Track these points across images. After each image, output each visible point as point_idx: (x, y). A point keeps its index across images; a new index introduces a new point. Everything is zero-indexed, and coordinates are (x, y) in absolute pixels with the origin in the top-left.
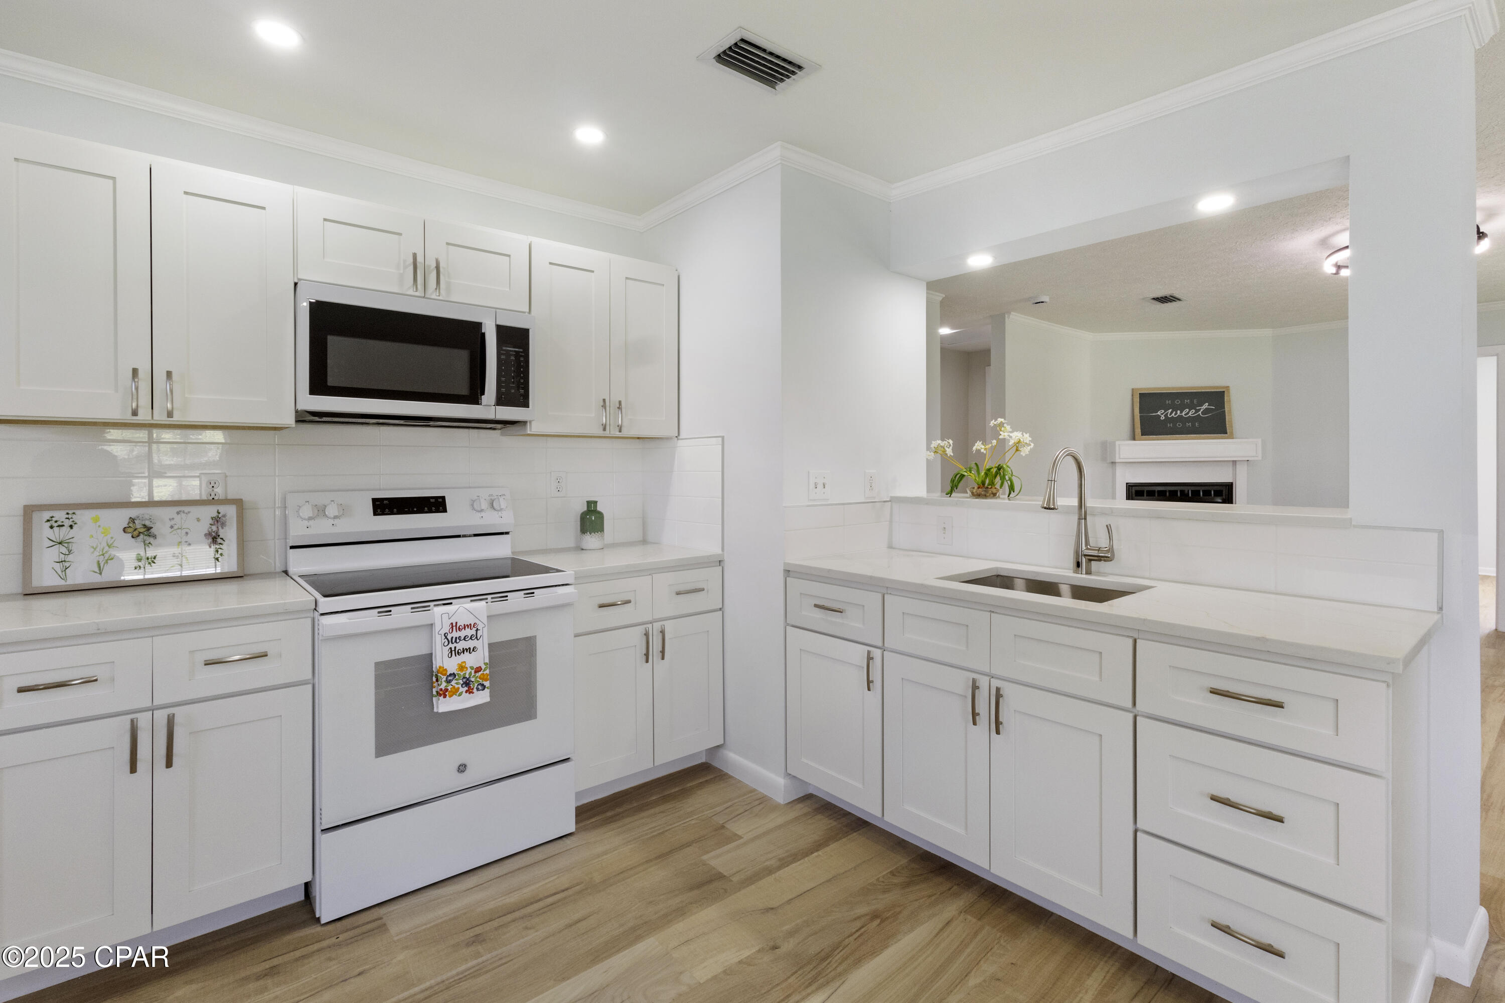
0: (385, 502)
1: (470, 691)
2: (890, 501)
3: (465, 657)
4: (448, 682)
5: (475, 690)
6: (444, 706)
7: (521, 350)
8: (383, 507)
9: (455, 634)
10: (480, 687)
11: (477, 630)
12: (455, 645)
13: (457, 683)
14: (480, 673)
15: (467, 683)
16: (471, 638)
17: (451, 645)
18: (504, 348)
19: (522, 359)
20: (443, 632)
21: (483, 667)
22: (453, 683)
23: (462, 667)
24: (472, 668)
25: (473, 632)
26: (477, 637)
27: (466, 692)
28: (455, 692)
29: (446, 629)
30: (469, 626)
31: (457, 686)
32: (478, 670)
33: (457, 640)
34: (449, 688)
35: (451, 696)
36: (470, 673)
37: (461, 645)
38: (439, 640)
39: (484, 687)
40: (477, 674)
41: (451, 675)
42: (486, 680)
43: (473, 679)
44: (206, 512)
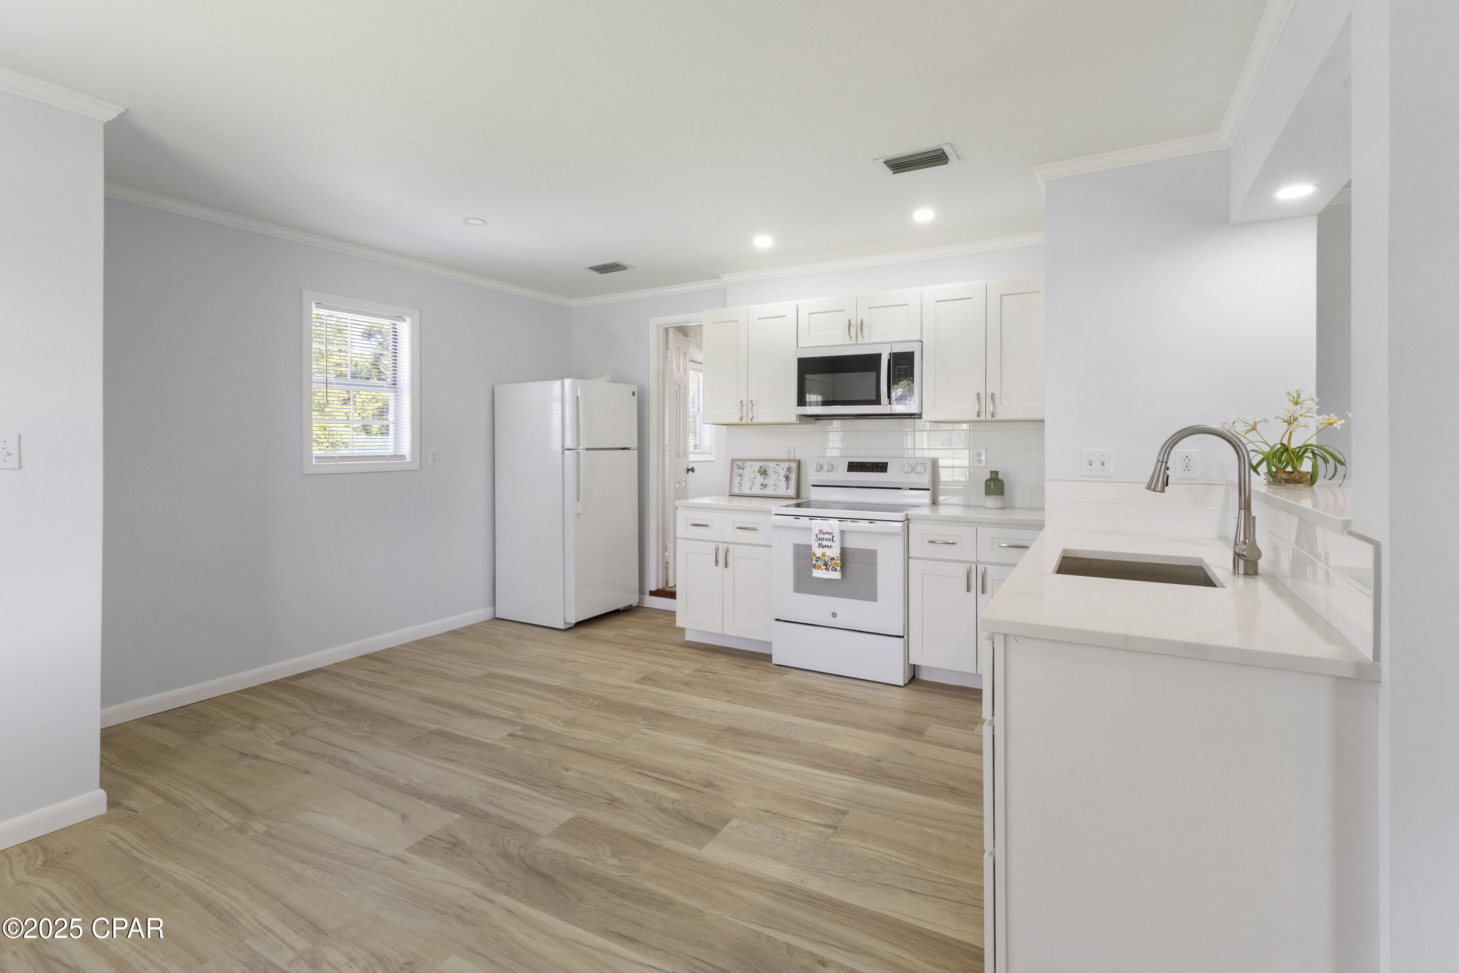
0: (855, 464)
1: (827, 569)
2: (1226, 485)
3: (826, 550)
4: (817, 561)
5: (830, 570)
6: (817, 573)
7: (908, 367)
8: (853, 467)
9: (822, 536)
10: (833, 569)
11: (833, 536)
12: (821, 542)
13: (821, 563)
14: (834, 561)
15: (826, 564)
16: (829, 540)
17: (819, 542)
18: (897, 367)
19: (909, 372)
20: (815, 533)
21: (836, 558)
22: (819, 562)
23: (824, 555)
24: (829, 557)
25: (831, 537)
26: (833, 540)
27: (825, 569)
28: (819, 568)
29: (817, 532)
30: (829, 533)
31: (821, 564)
32: (833, 559)
33: (822, 539)
34: (817, 564)
35: (818, 569)
36: (828, 560)
37: (824, 543)
38: (814, 537)
39: (836, 570)
40: (832, 561)
41: (818, 557)
42: (838, 566)
43: (829, 563)
44: (785, 465)
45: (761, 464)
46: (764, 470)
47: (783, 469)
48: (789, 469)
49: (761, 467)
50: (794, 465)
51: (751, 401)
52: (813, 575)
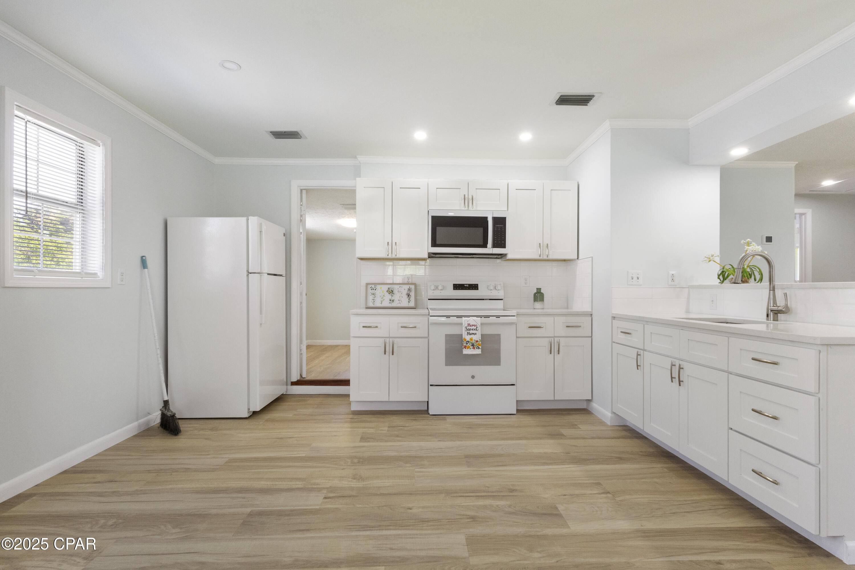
0: (457, 285)
1: (474, 348)
2: (688, 288)
3: (472, 336)
4: (467, 344)
5: (476, 348)
6: (466, 352)
7: (503, 225)
8: (457, 287)
9: (469, 328)
10: (477, 348)
11: (477, 327)
12: (469, 331)
13: (469, 345)
14: (478, 343)
15: (473, 345)
16: (475, 330)
17: (468, 331)
20: (465, 326)
21: (479, 341)
22: (468, 344)
23: (471, 339)
24: (475, 340)
25: (475, 328)
26: (477, 330)
27: (473, 348)
28: (469, 348)
29: (466, 325)
30: (474, 325)
31: (469, 346)
32: (477, 341)
33: (470, 330)
34: (467, 346)
35: (467, 349)
36: (474, 342)
37: (471, 332)
38: (464, 329)
39: (479, 348)
40: (477, 343)
41: (467, 341)
42: (480, 346)
43: (475, 344)
44: (407, 287)
45: (389, 286)
46: (392, 290)
47: (405, 289)
48: (409, 290)
49: (389, 289)
50: (413, 287)
51: (396, 243)
52: (463, 353)
